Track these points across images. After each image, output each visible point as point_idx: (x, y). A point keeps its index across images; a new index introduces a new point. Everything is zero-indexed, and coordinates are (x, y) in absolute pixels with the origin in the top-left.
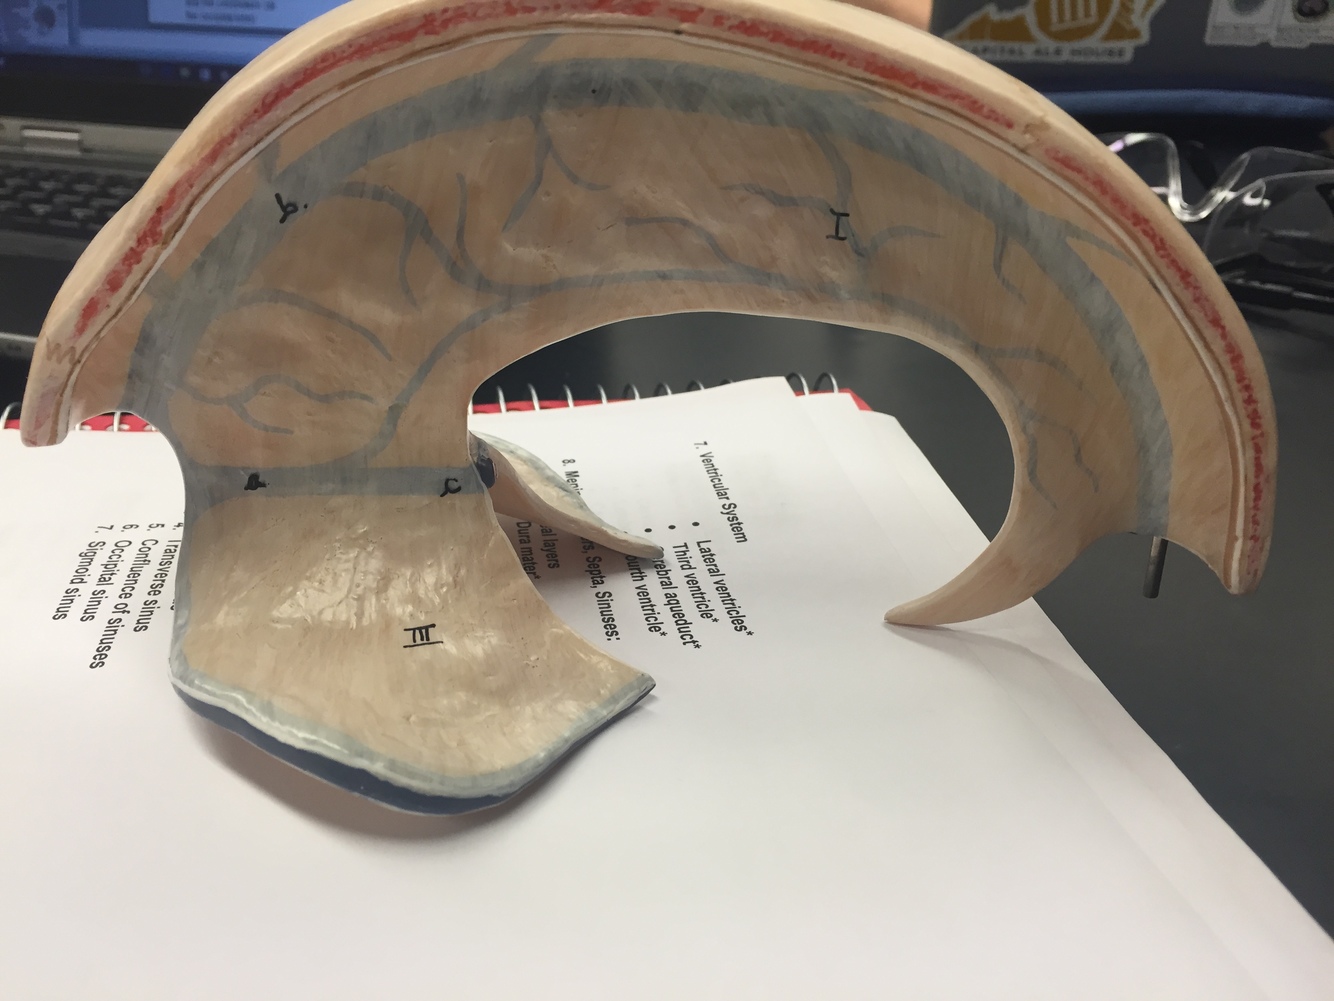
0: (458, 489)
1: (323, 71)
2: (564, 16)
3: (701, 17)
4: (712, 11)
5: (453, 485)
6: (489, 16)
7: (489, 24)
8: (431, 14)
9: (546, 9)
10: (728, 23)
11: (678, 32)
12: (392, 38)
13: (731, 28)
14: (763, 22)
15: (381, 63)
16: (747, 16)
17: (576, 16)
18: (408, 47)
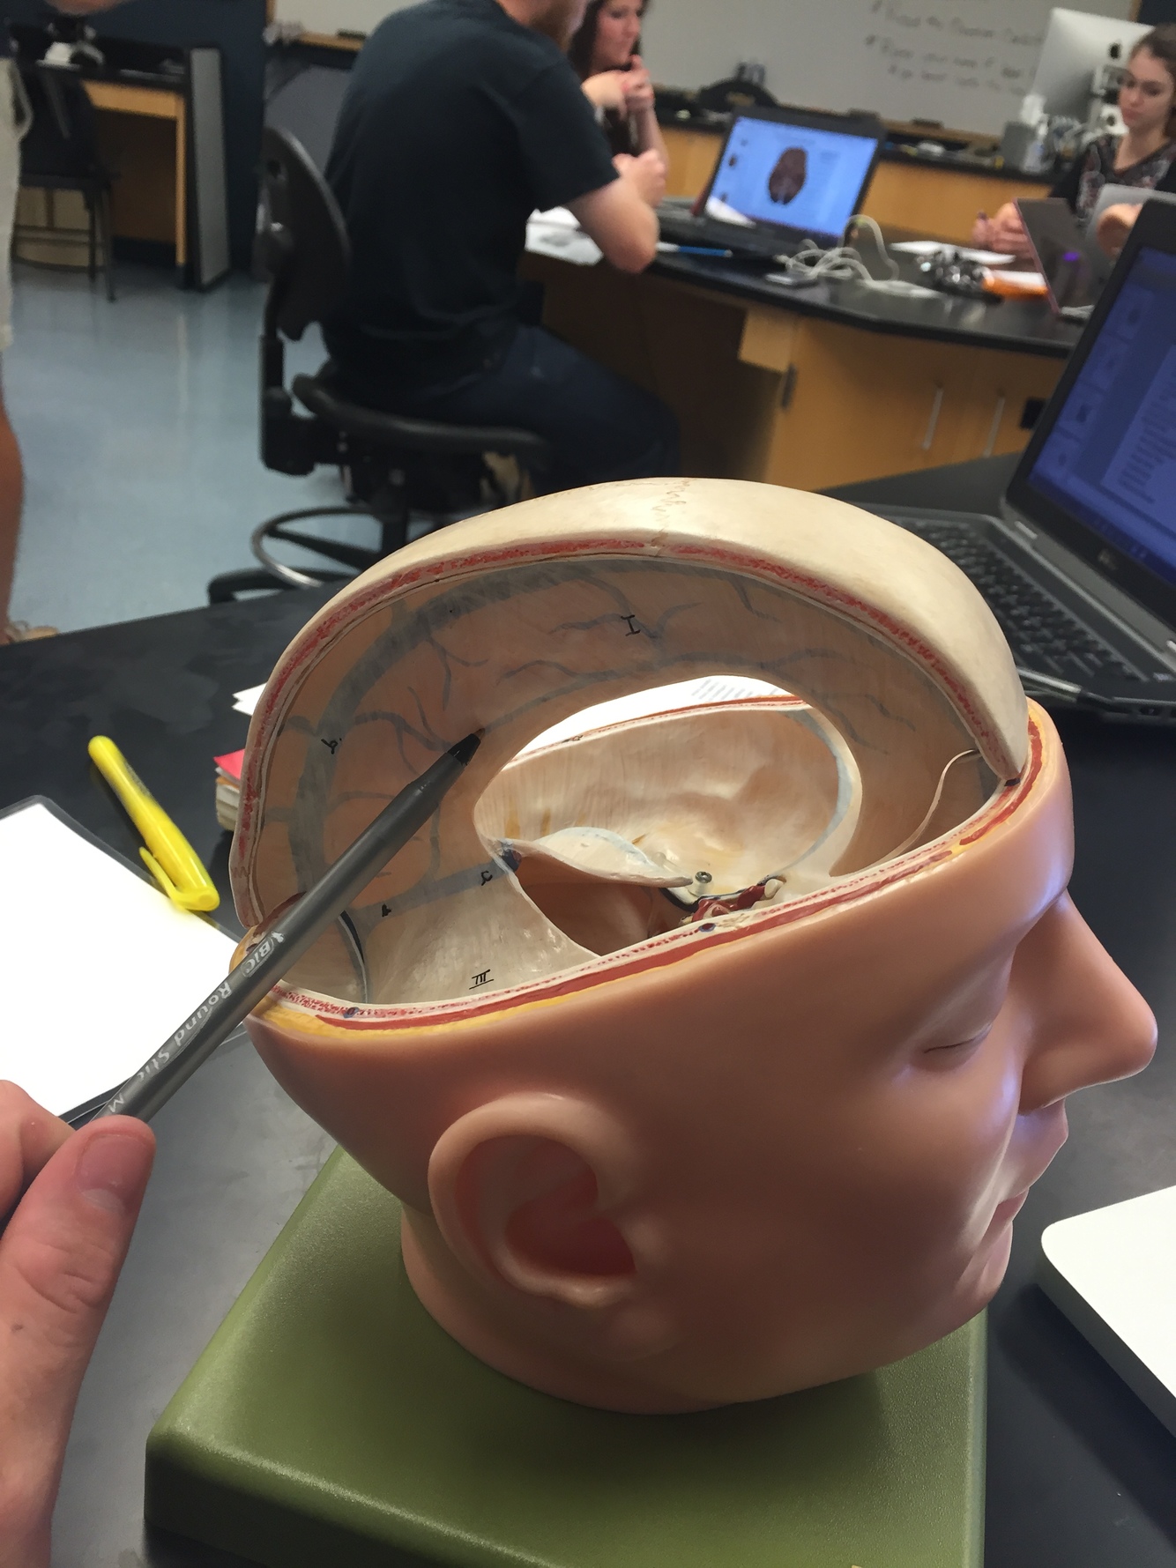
0: (491, 877)
1: (286, 679)
2: (380, 599)
3: (444, 567)
4: (447, 562)
5: (487, 875)
6: (345, 616)
7: (348, 620)
8: (320, 628)
9: (370, 599)
10: (458, 564)
11: (437, 580)
12: (308, 648)
13: (461, 566)
14: (475, 555)
15: (309, 662)
16: (466, 556)
17: (385, 596)
18: (316, 650)
